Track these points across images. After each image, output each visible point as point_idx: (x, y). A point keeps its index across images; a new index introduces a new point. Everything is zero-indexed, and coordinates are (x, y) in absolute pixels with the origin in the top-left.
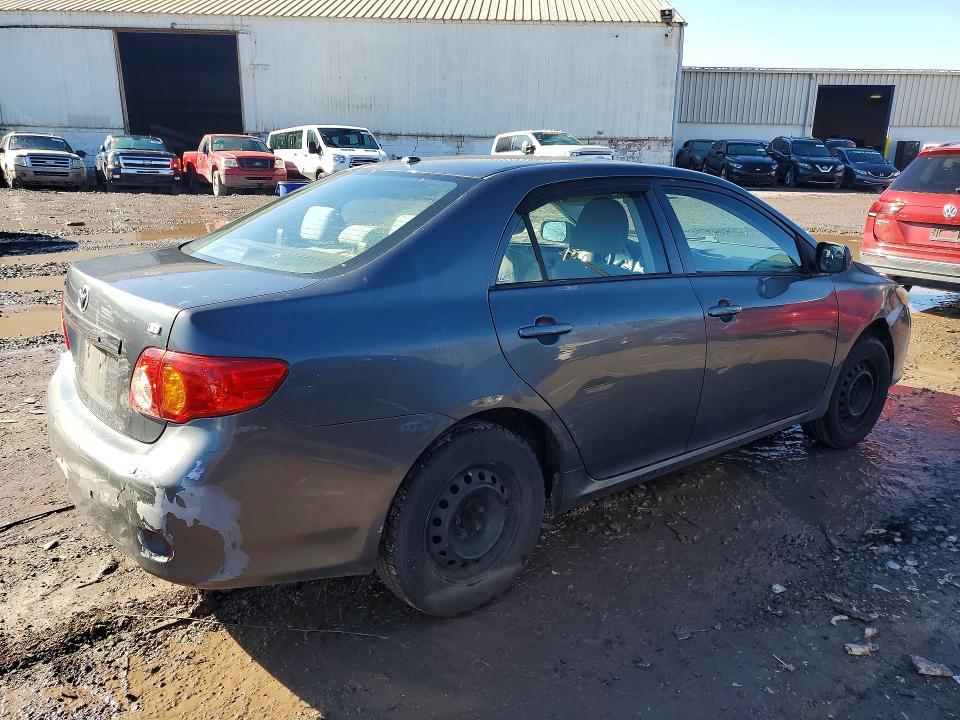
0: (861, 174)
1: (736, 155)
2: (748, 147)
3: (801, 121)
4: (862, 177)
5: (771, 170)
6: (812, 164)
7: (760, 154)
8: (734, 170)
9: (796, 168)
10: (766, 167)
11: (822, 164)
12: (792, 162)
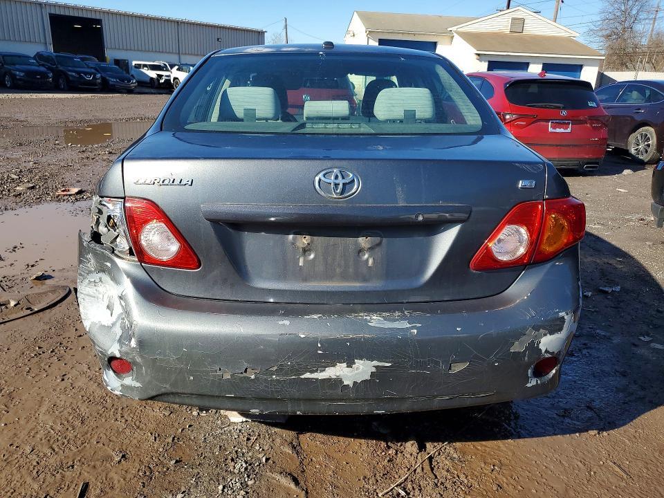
0: (112, 80)
1: (14, 64)
2: (22, 58)
3: (42, 41)
4: (114, 83)
5: (48, 77)
6: (78, 73)
7: (32, 64)
8: (18, 77)
9: (67, 76)
10: (44, 75)
11: (86, 73)
12: (61, 71)
